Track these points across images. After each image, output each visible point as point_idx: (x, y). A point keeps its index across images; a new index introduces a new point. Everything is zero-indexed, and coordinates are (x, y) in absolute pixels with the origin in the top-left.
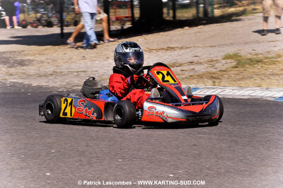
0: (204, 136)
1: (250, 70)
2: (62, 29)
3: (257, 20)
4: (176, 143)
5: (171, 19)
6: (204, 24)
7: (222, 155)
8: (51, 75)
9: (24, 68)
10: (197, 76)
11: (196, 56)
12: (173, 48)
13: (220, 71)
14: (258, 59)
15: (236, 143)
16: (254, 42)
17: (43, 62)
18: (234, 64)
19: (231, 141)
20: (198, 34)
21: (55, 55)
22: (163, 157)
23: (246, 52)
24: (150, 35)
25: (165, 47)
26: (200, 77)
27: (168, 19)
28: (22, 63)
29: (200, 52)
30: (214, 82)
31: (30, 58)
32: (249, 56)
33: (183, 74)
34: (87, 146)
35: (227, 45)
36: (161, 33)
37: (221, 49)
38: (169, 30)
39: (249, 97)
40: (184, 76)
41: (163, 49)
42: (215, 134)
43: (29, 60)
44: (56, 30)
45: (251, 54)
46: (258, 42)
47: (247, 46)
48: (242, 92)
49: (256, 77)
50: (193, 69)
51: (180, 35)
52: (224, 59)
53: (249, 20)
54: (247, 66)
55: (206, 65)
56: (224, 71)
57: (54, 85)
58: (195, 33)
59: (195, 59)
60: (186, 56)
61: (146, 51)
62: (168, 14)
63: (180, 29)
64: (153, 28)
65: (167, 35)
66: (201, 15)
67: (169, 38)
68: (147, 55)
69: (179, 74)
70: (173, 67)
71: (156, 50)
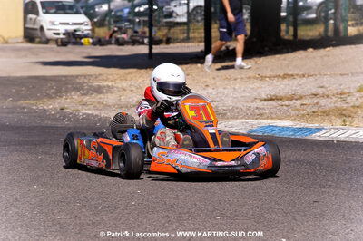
0: (328, 190)
2: (151, 49)
4: (292, 198)
5: (291, 38)
6: (334, 46)
7: (352, 217)
9: (102, 96)
10: (324, 112)
11: (322, 87)
12: (292, 75)
13: (354, 107)
17: (125, 90)
20: (326, 58)
21: (140, 80)
22: (274, 216)
24: (262, 59)
25: (282, 75)
26: (326, 113)
27: (286, 37)
28: (99, 90)
29: (326, 81)
30: (344, 121)
31: (110, 84)
33: (304, 110)
34: (177, 198)
36: (277, 56)
37: (354, 78)
38: (288, 52)
40: (305, 112)
41: (279, 76)
42: (343, 189)
43: (108, 86)
44: (144, 50)
50: (317, 103)
51: (301, 59)
52: (358, 91)
55: (335, 99)
56: (358, 107)
58: (321, 57)
59: (321, 91)
60: (308, 86)
61: (257, 78)
62: (287, 32)
63: (302, 52)
64: (266, 49)
65: (285, 59)
66: (330, 33)
67: (286, 62)
68: (258, 84)
69: (297, 110)
70: (292, 100)
71: (270, 77)
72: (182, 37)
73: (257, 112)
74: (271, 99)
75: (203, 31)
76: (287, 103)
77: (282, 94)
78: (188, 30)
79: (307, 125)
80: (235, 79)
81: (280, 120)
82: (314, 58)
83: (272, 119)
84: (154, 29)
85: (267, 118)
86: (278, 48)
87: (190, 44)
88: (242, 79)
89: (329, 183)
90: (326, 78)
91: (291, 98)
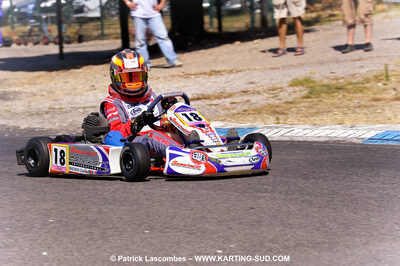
0: (265, 194)
1: (327, 100)
2: (61, 48)
3: (336, 31)
4: (226, 205)
5: (216, 31)
6: (262, 37)
7: (291, 222)
8: (47, 113)
9: (8, 103)
10: (253, 110)
11: (252, 83)
12: (219, 72)
13: (286, 103)
14: (339, 86)
15: (311, 204)
16: (331, 62)
17: (35, 95)
18: (305, 92)
19: (303, 202)
20: (254, 52)
21: (51, 84)
22: (207, 226)
23: (322, 75)
24: (186, 55)
25: (208, 71)
26: (258, 111)
27: (211, 30)
28: (5, 97)
29: (256, 76)
30: (278, 119)
31: (17, 89)
32: (326, 82)
33: (234, 109)
34: (100, 212)
35: (296, 67)
36: (202, 51)
37: (286, 72)
38: (213, 46)
39: (327, 139)
40: (235, 111)
41: (205, 73)
42: (280, 193)
43: (15, 92)
44: (53, 49)
45: (328, 78)
46: (338, 61)
47: (323, 68)
48: (317, 132)
49: (336, 111)
50: (248, 101)
51: (228, 53)
52: (291, 85)
53: (325, 30)
54: (323, 95)
55: (266, 95)
56: (291, 103)
57: (51, 126)
58: (250, 51)
59: (251, 87)
60: (237, 83)
61: (181, 76)
62: (211, 24)
63: (228, 45)
64: (190, 43)
65: (210, 54)
66: (257, 24)
67: (212, 57)
68: (183, 82)
69: (227, 109)
70: (219, 98)
71: (195, 75)
72: (96, 33)
74: (198, 99)
75: (118, 26)
76: (215, 102)
77: (209, 92)
78: (102, 25)
79: (238, 125)
80: (158, 78)
82: (241, 51)
84: (64, 26)
86: (203, 42)
87: (105, 42)
88: (165, 77)
89: (265, 187)
90: (255, 73)
91: (219, 97)
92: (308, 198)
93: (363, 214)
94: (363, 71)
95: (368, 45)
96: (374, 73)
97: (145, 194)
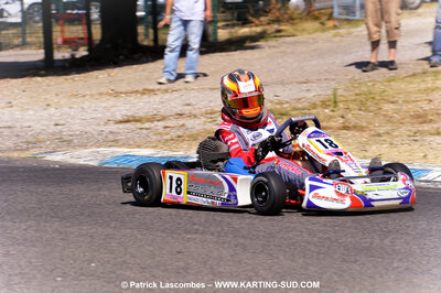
0: (195, 236)
3: (283, 49)
4: (151, 248)
5: (151, 44)
6: (203, 53)
10: (189, 136)
11: (188, 105)
12: (153, 90)
14: (283, 111)
15: (244, 248)
19: (236, 246)
24: (117, 70)
25: (141, 89)
26: (194, 138)
27: (146, 43)
29: (194, 97)
32: (269, 106)
33: (167, 134)
36: (135, 66)
38: (147, 62)
40: (168, 137)
41: (137, 92)
42: (212, 234)
45: (272, 102)
46: (282, 83)
47: (266, 90)
50: (183, 125)
53: (270, 47)
55: (203, 119)
59: (187, 110)
60: (172, 104)
61: (110, 95)
62: (147, 36)
64: (121, 57)
65: (143, 70)
67: (146, 74)
68: (112, 101)
69: (160, 134)
70: (152, 122)
71: (126, 93)
72: (16, 41)
73: (111, 137)
74: (128, 121)
76: (147, 125)
77: (141, 114)
80: (84, 96)
81: (138, 147)
83: (129, 146)
85: (123, 145)
86: (136, 56)
87: (26, 52)
88: (92, 95)
89: (196, 227)
90: (193, 94)
91: (151, 119)
92: (241, 241)
93: (301, 261)
94: (310, 95)
95: (392, 62)
96: (322, 98)
97: (61, 233)
